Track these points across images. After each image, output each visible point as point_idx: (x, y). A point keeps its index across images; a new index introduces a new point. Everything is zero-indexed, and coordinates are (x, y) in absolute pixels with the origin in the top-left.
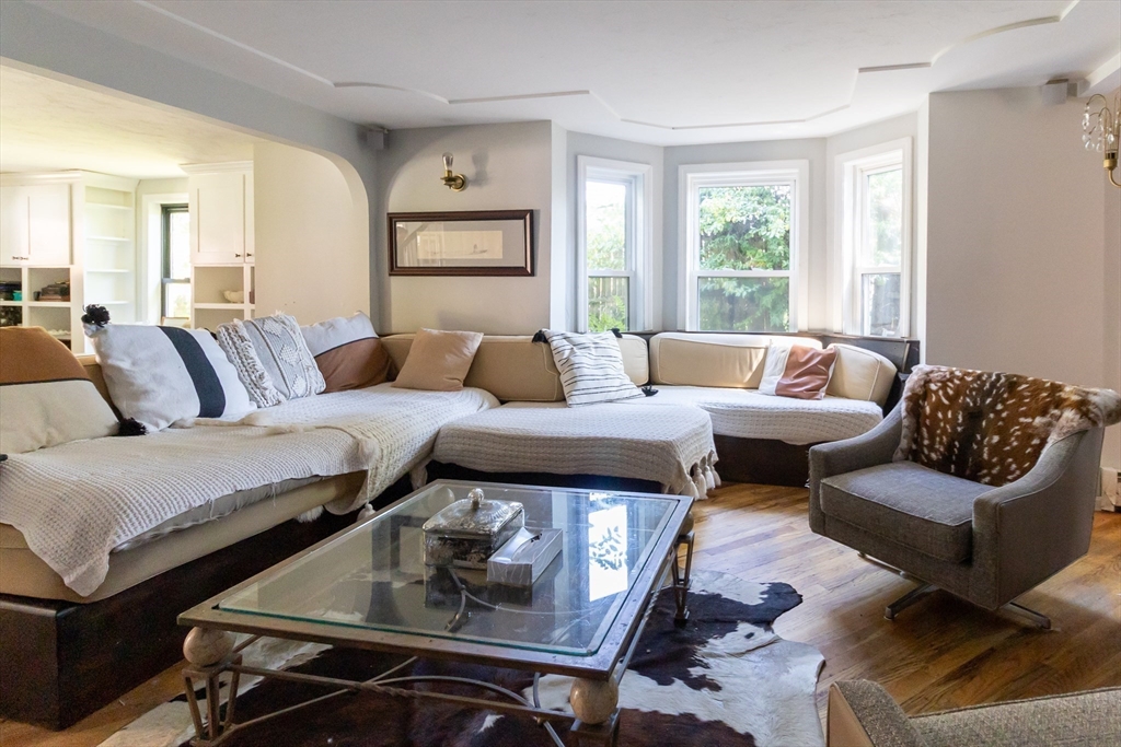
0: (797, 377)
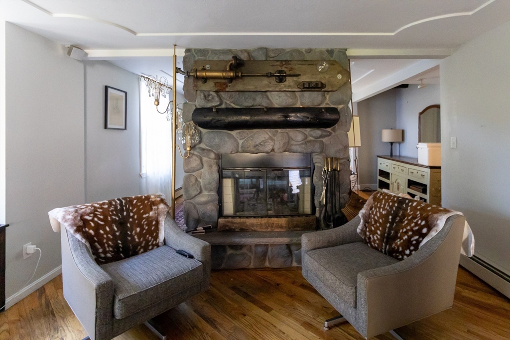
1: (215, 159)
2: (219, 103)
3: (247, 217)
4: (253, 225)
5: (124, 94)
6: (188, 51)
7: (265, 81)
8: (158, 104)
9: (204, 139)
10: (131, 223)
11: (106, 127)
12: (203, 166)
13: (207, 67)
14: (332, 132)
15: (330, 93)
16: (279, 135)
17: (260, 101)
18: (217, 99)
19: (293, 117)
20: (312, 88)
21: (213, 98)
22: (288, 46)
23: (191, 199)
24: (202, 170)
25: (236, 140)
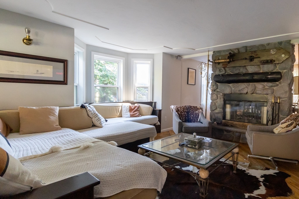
0: (133, 112)
1: (222, 96)
2: (224, 72)
3: (234, 121)
4: (236, 124)
5: (195, 70)
6: (214, 52)
7: (244, 61)
8: (202, 74)
9: (218, 88)
10: (190, 113)
11: (188, 84)
12: (218, 98)
13: (220, 58)
14: (279, 84)
15: (279, 64)
16: (250, 86)
17: (243, 71)
18: (224, 71)
19: (256, 77)
20: (265, 63)
21: (223, 71)
22: (257, 44)
23: (213, 111)
24: (218, 100)
25: (231, 88)
